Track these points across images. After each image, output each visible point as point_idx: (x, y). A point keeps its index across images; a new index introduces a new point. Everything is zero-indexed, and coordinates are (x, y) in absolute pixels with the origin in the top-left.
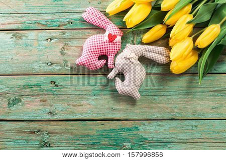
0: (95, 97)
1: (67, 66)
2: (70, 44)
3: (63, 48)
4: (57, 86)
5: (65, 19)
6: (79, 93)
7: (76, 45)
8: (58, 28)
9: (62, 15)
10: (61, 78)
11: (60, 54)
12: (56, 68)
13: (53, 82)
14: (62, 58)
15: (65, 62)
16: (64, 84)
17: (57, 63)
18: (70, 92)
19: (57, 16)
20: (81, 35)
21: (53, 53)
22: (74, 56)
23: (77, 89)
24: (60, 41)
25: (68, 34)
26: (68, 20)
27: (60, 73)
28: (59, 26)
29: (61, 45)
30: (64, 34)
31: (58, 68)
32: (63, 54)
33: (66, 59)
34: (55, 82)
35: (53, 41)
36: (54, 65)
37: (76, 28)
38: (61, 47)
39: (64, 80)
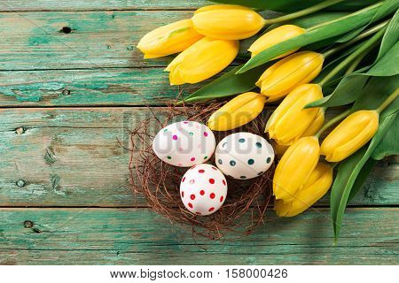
0: (119, 257)
1: (58, 188)
2: (67, 139)
3: (51, 149)
4: (38, 232)
5: (53, 84)
6: (85, 248)
7: (78, 142)
8: (39, 104)
9: (48, 75)
10: (46, 215)
11: (43, 162)
12: (36, 192)
13: (29, 223)
14: (48, 170)
15: (55, 179)
16: (51, 227)
17: (37, 183)
18: (64, 244)
19: (36, 78)
20: (90, 119)
21: (29, 160)
22: (75, 166)
23: (80, 239)
24: (45, 134)
25: (61, 117)
26: (62, 85)
27: (43, 203)
28: (41, 99)
29: (45, 144)
30: (52, 117)
31: (40, 193)
32: (49, 161)
33: (57, 172)
34: (32, 224)
35: (27, 132)
36: (31, 187)
37: (78, 103)
38: (45, 147)
39: (53, 218)
